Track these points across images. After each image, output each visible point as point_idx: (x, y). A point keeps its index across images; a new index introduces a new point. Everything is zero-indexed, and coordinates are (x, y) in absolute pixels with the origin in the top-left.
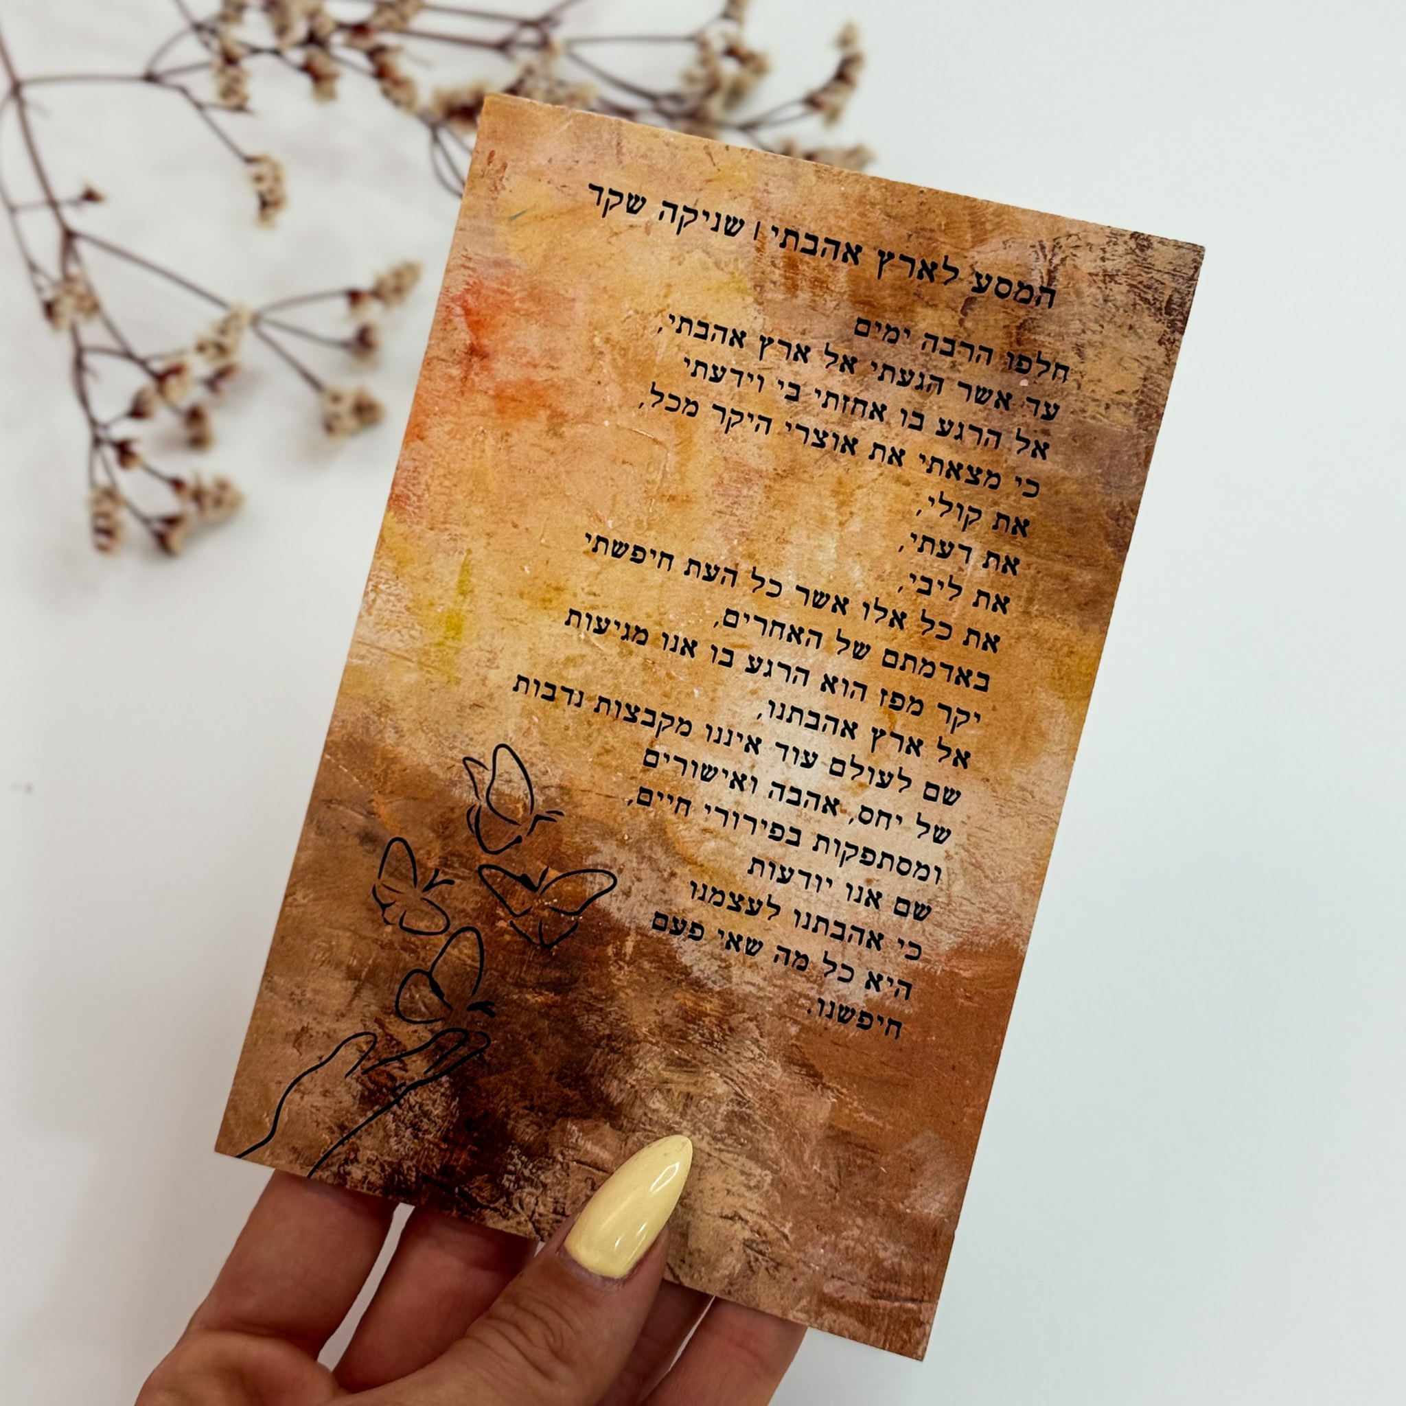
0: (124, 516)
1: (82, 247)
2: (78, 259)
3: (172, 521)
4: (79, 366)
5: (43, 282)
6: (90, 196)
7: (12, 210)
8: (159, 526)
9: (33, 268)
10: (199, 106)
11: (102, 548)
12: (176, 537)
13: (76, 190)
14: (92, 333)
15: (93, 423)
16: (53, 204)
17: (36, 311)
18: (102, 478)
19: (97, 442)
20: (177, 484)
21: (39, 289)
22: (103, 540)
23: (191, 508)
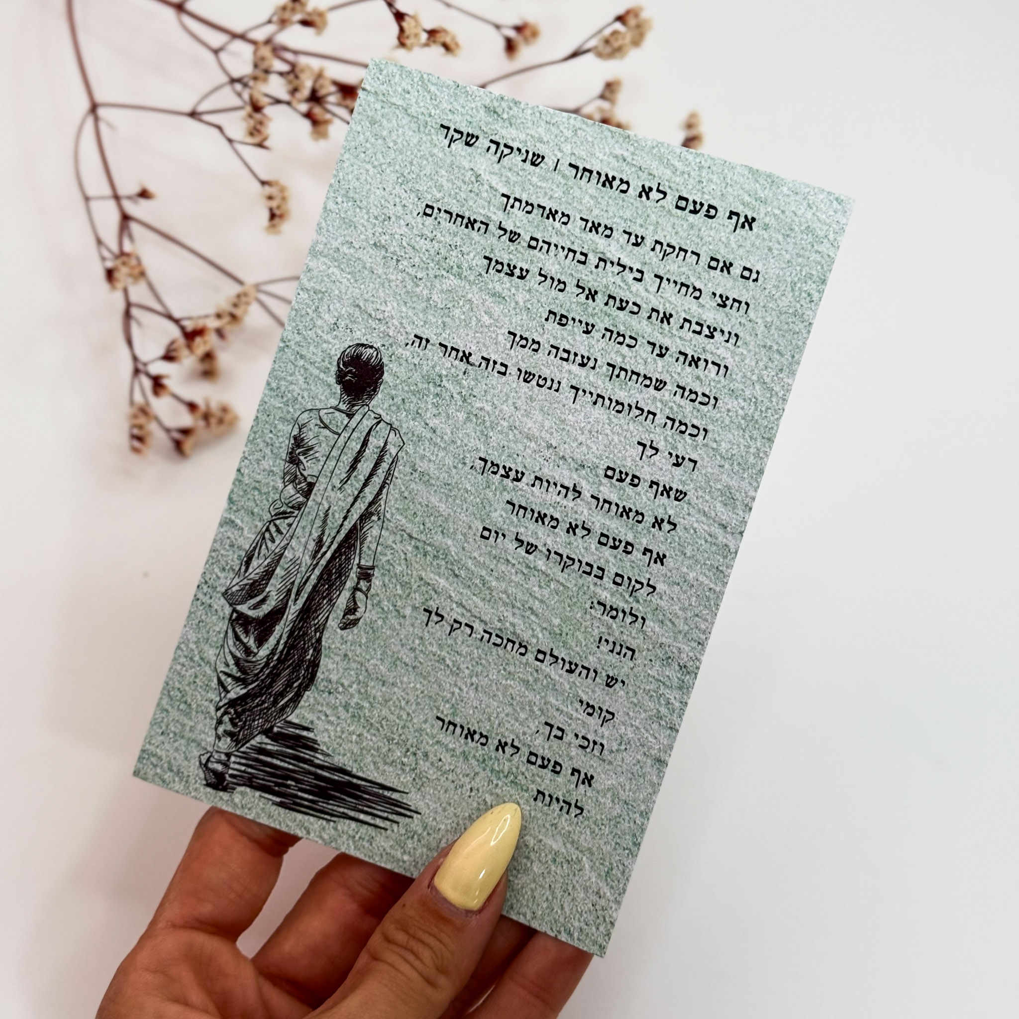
0: (153, 427)
1: (134, 227)
2: (131, 237)
3: (186, 432)
4: (128, 315)
5: (106, 254)
6: (144, 194)
7: (87, 199)
8: (177, 435)
9: (99, 242)
10: (230, 141)
11: (136, 450)
12: (188, 444)
13: (135, 189)
14: (139, 293)
15: (135, 359)
16: (117, 198)
17: (101, 274)
18: (138, 398)
19: (137, 372)
20: (192, 407)
21: (103, 259)
22: (136, 444)
23: (201, 423)
